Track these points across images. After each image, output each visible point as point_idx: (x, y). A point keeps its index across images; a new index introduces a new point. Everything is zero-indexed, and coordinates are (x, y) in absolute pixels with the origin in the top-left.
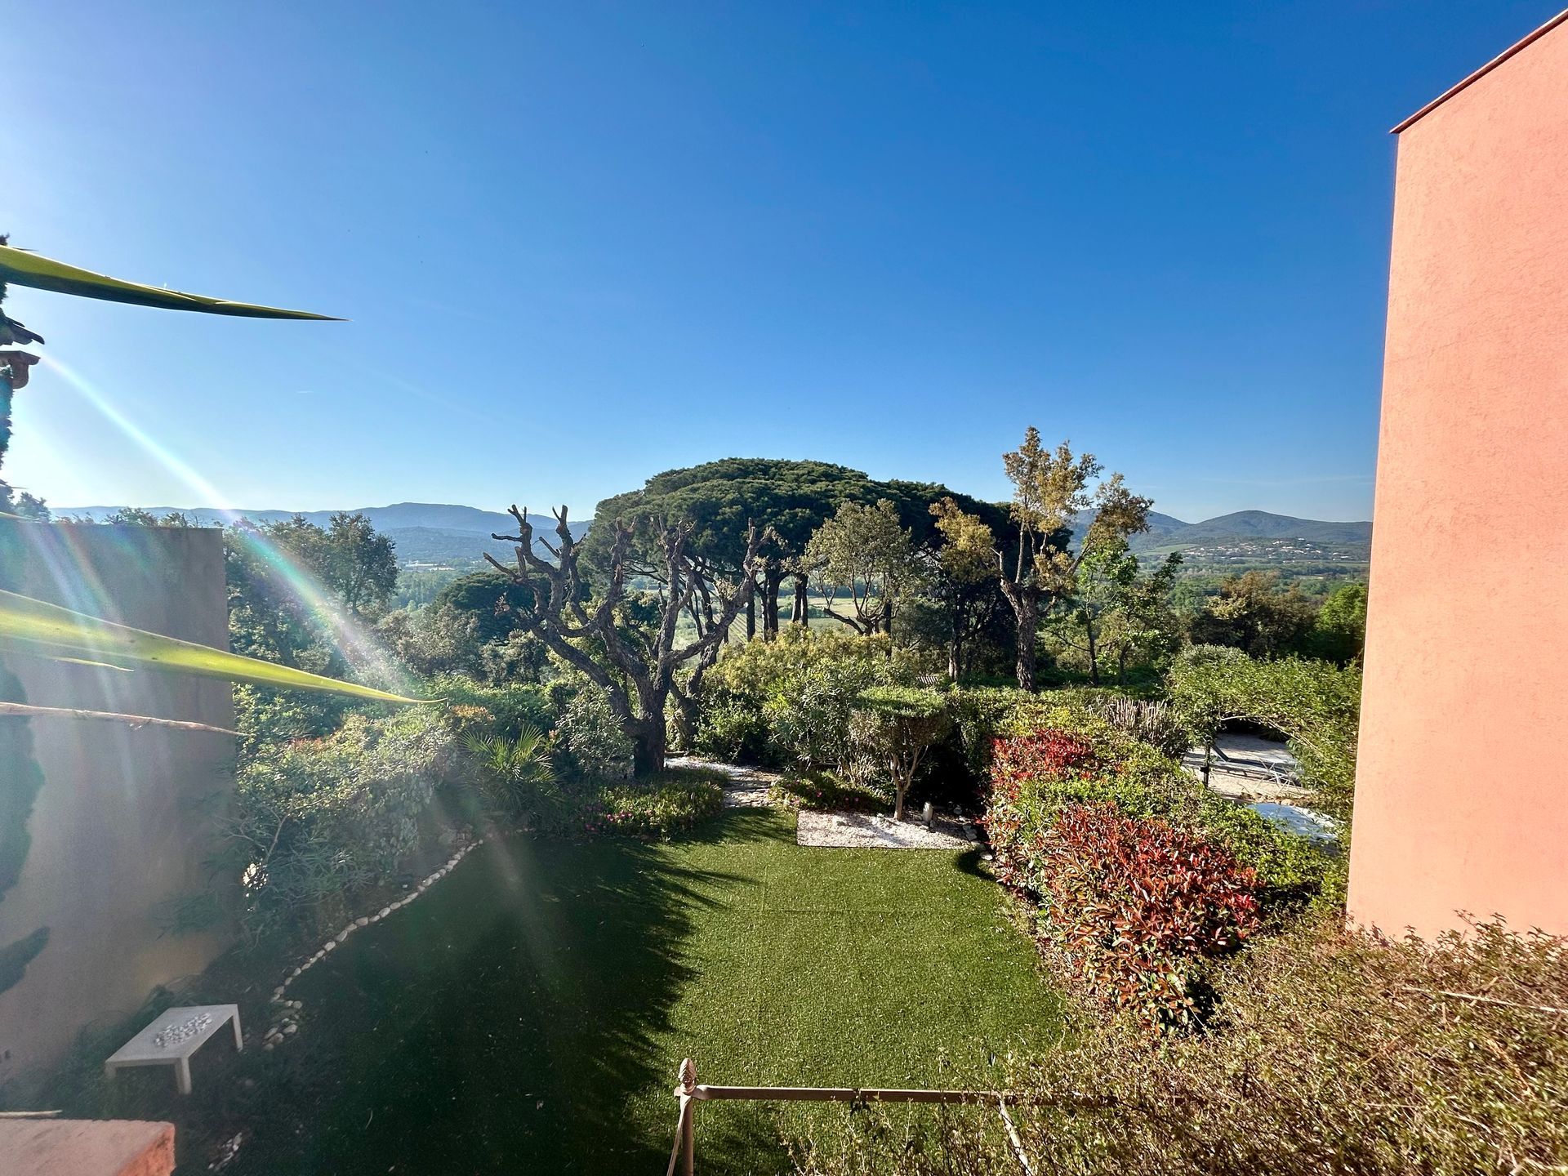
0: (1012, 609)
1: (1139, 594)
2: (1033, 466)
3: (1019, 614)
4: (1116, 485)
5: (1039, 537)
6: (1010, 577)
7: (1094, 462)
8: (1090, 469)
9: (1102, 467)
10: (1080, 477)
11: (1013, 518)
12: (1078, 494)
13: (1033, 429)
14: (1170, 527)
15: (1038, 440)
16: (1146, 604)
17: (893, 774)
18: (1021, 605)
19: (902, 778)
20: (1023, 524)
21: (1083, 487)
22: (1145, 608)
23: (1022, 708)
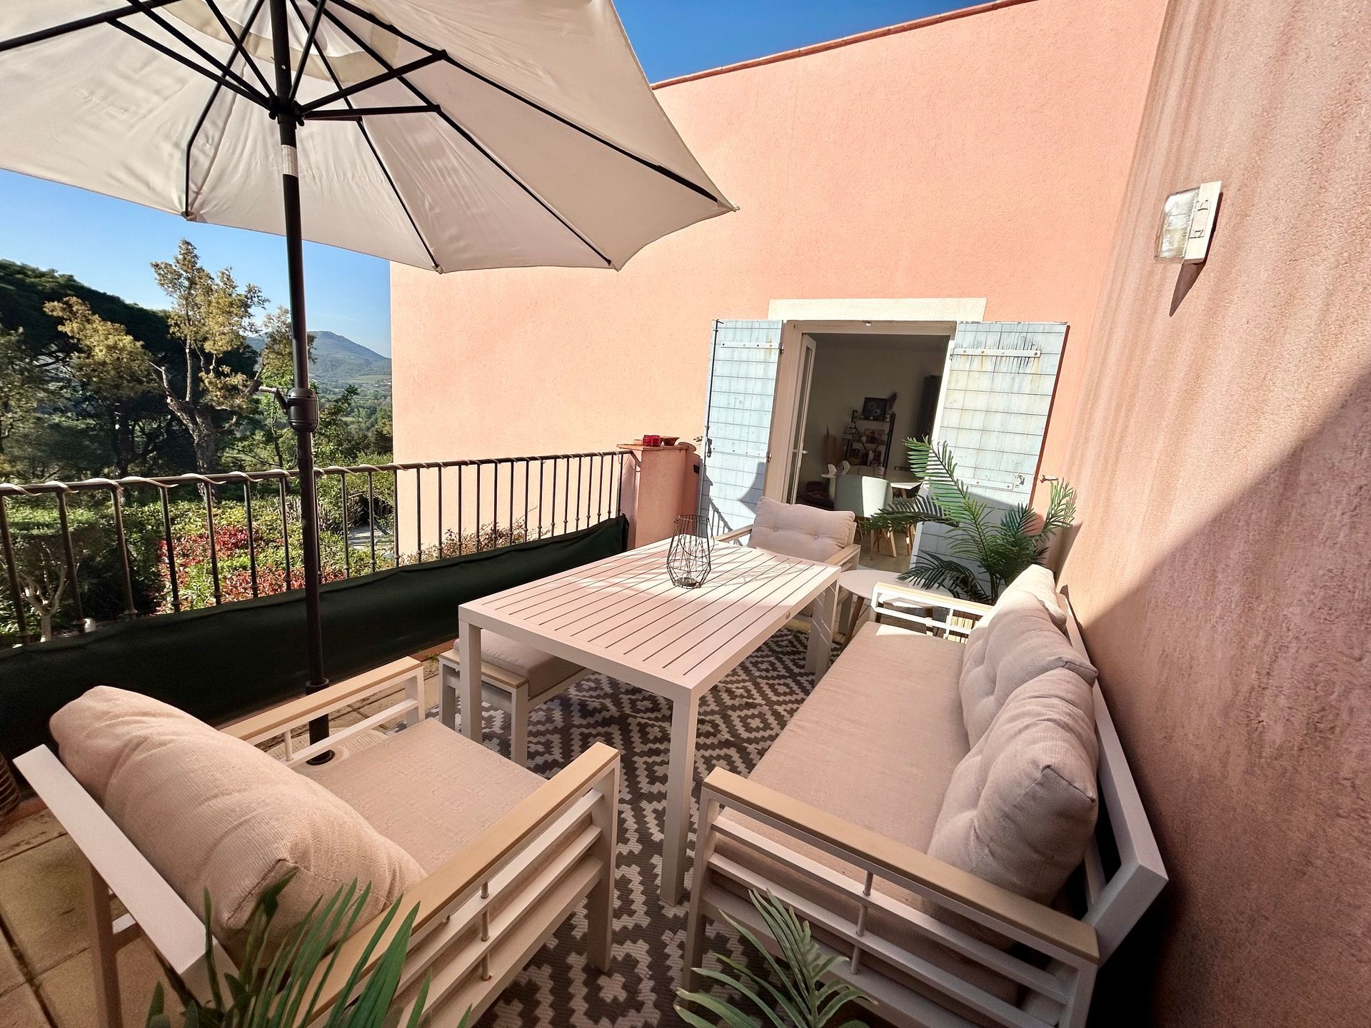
0: (187, 429)
1: (322, 416)
2: (192, 283)
3: (194, 431)
4: (283, 318)
5: (208, 357)
6: (178, 393)
7: (259, 294)
8: (256, 300)
9: (268, 300)
10: (247, 306)
11: (174, 333)
12: (245, 321)
13: (188, 244)
14: (371, 359)
15: (196, 256)
16: (327, 424)
17: (32, 601)
18: (195, 423)
19: (45, 602)
20: (188, 341)
21: (250, 316)
22: (327, 427)
23: (196, 514)
